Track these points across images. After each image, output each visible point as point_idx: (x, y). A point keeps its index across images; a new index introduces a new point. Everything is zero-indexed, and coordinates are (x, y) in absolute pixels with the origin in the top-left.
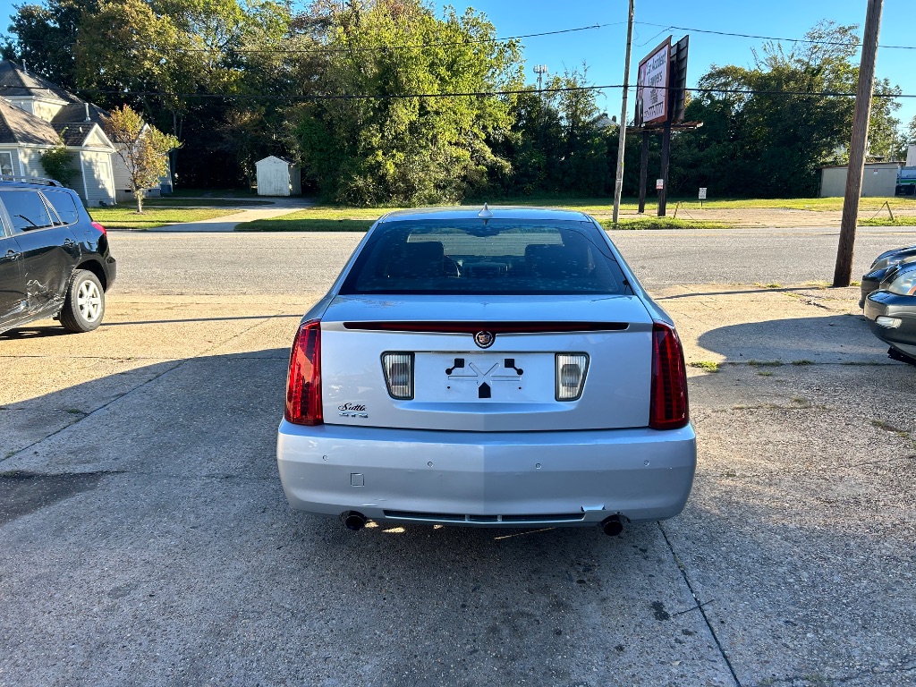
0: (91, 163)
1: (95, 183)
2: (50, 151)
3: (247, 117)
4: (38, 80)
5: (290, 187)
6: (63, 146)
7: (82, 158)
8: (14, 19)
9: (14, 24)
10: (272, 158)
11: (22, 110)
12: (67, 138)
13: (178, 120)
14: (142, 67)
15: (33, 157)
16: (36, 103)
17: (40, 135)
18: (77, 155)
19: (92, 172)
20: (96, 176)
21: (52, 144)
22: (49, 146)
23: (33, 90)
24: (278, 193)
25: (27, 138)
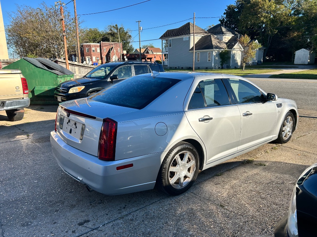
0: (234, 54)
1: (235, 61)
2: (222, 51)
3: (295, 34)
4: (227, 29)
5: (309, 61)
6: (227, 49)
7: (232, 53)
8: (226, 10)
9: (225, 12)
10: (303, 49)
11: (218, 39)
12: (228, 47)
13: (270, 38)
14: (260, 20)
15: (217, 53)
16: (224, 36)
17: (221, 46)
18: (230, 52)
19: (234, 57)
20: (235, 59)
21: (224, 49)
22: (222, 49)
23: (224, 32)
24: (303, 63)
25: (217, 47)
